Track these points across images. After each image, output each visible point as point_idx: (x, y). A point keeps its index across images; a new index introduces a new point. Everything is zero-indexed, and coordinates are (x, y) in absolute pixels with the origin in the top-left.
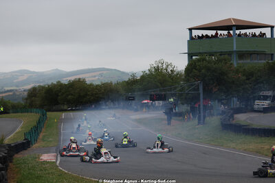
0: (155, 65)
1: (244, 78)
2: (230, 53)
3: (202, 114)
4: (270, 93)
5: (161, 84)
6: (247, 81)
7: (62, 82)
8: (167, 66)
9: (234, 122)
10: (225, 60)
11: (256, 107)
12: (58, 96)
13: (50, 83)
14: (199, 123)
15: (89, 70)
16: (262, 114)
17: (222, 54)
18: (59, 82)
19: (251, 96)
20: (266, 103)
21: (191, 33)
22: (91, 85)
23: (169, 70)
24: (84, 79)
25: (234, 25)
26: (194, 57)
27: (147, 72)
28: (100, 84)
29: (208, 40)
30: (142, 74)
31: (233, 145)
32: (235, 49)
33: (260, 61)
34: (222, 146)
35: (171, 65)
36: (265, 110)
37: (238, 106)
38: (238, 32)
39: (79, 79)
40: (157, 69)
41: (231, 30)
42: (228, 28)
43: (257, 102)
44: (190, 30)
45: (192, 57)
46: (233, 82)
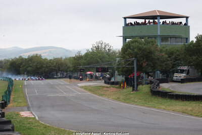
0: (96, 45)
1: (167, 56)
2: (155, 37)
3: (136, 83)
4: (186, 68)
5: (100, 59)
6: (169, 59)
7: (23, 57)
8: (105, 46)
9: (160, 90)
10: (152, 42)
11: (175, 78)
12: (20, 67)
13: (13, 58)
14: (133, 90)
15: (41, 47)
16: (180, 84)
17: (149, 37)
18: (21, 57)
19: (171, 70)
20: (183, 75)
21: (125, 21)
22: (46, 59)
23: (107, 49)
24: (40, 55)
25: (158, 16)
26: (127, 40)
27: (90, 50)
28: (52, 58)
29: (138, 26)
30: (86, 52)
31: (163, 107)
32: (159, 34)
33: (177, 44)
34: (155, 107)
35: (108, 45)
36: (183, 81)
37: (161, 77)
38: (162, 21)
39: (37, 55)
40: (97, 48)
41: (157, 19)
42: (154, 17)
43: (176, 74)
44: (125, 18)
45: (126, 39)
46: (158, 59)
